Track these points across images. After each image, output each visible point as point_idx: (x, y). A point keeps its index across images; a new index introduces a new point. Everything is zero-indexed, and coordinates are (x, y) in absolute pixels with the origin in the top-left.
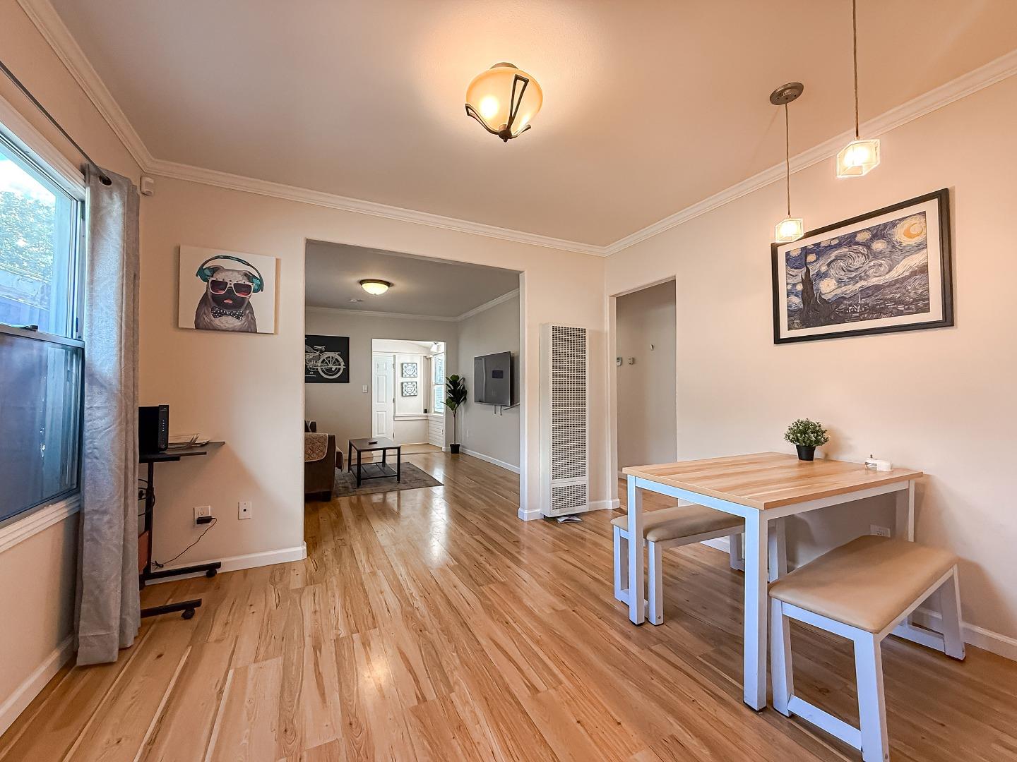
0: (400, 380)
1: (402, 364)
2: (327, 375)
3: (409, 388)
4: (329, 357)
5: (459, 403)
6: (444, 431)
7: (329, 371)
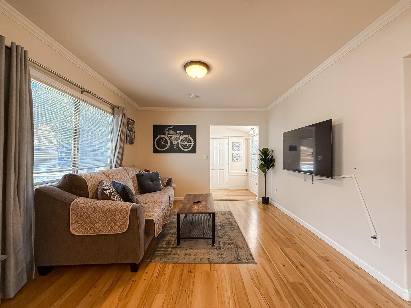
0: (231, 152)
1: (233, 143)
2: (184, 148)
3: (237, 157)
4: (185, 138)
5: (268, 168)
6: (258, 185)
7: (185, 146)
